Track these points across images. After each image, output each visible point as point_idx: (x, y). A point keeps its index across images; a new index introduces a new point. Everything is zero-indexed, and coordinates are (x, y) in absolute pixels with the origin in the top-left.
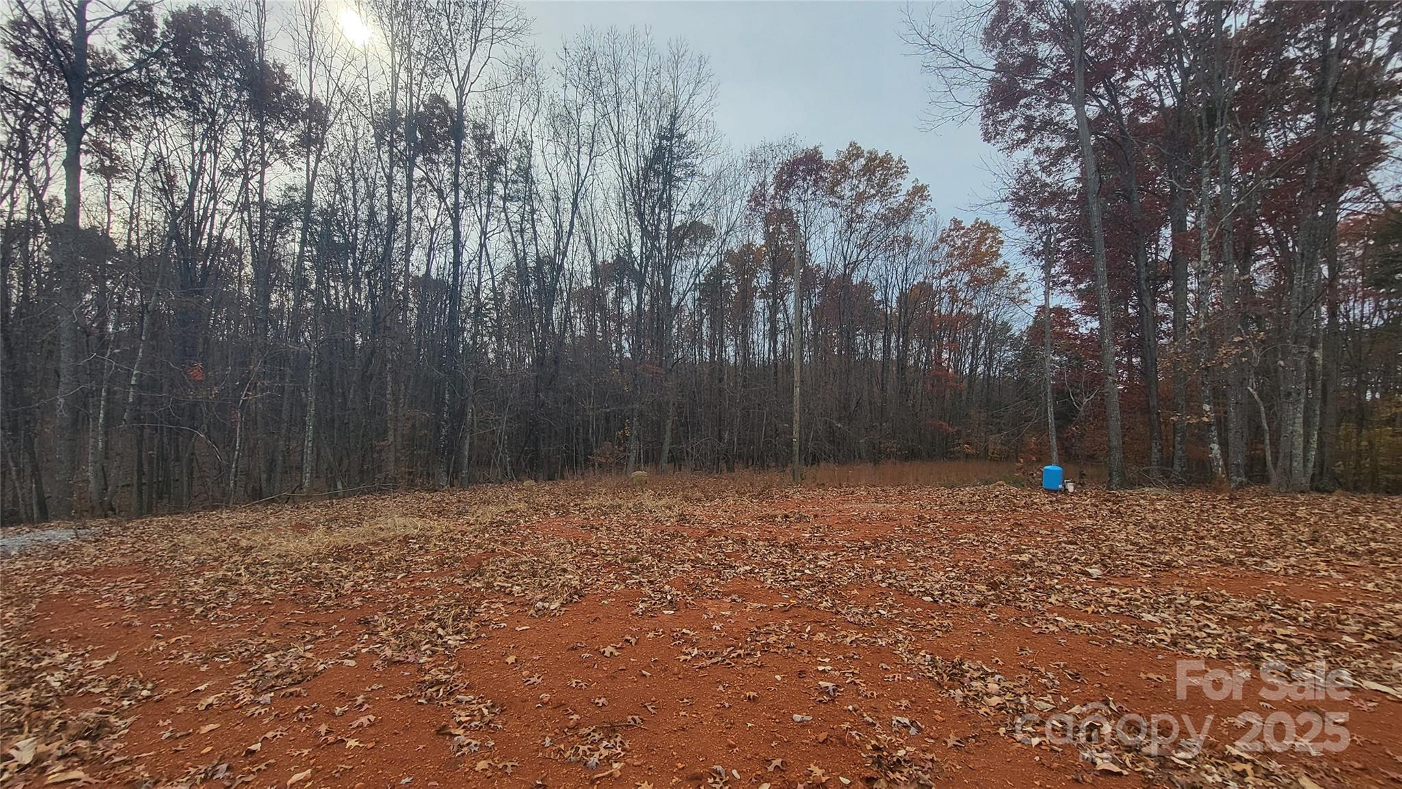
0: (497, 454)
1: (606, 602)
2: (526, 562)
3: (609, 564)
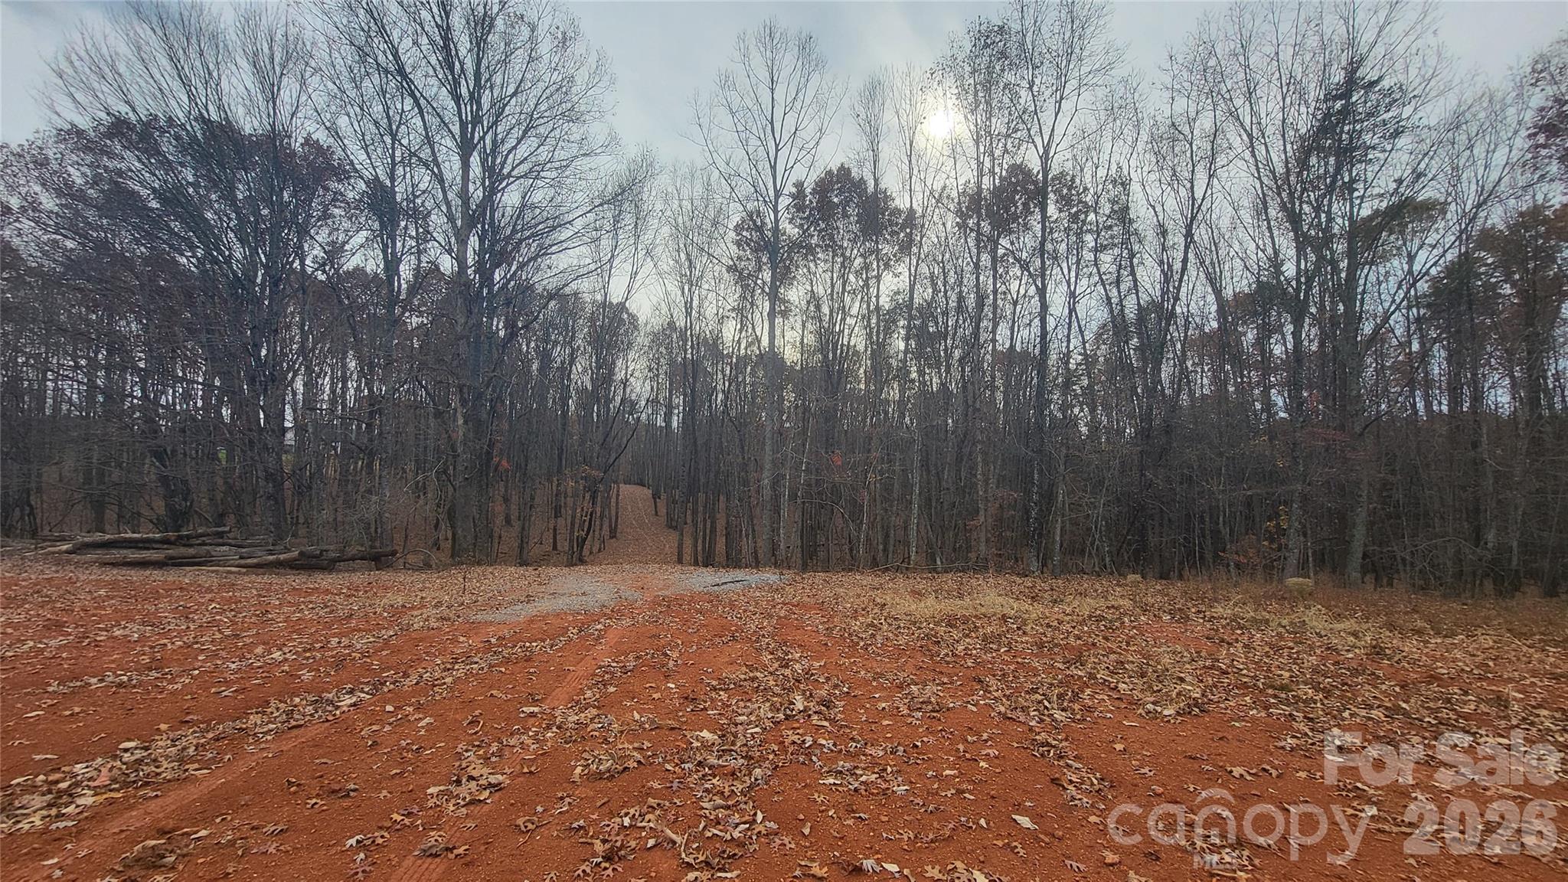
0: (1092, 544)
1: (1237, 724)
2: (1133, 663)
3: (1245, 685)
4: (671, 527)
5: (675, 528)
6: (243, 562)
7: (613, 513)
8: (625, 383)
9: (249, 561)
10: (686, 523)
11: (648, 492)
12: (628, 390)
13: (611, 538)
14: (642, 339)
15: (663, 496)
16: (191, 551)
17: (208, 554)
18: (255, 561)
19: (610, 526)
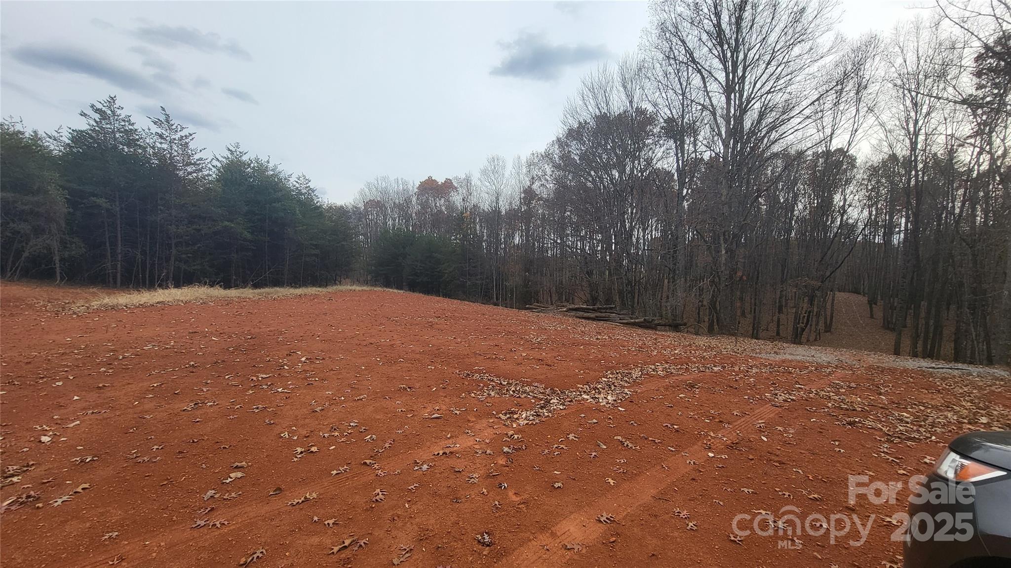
4: (888, 328)
5: (893, 330)
6: (621, 321)
7: (829, 313)
8: (843, 211)
9: (624, 321)
10: (905, 326)
11: (864, 299)
12: (845, 218)
13: (826, 332)
14: (860, 175)
15: (880, 303)
16: (603, 315)
17: (609, 317)
18: (626, 321)
19: (825, 323)
